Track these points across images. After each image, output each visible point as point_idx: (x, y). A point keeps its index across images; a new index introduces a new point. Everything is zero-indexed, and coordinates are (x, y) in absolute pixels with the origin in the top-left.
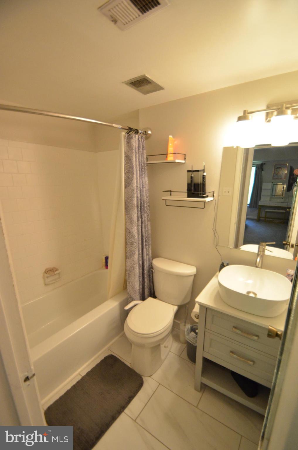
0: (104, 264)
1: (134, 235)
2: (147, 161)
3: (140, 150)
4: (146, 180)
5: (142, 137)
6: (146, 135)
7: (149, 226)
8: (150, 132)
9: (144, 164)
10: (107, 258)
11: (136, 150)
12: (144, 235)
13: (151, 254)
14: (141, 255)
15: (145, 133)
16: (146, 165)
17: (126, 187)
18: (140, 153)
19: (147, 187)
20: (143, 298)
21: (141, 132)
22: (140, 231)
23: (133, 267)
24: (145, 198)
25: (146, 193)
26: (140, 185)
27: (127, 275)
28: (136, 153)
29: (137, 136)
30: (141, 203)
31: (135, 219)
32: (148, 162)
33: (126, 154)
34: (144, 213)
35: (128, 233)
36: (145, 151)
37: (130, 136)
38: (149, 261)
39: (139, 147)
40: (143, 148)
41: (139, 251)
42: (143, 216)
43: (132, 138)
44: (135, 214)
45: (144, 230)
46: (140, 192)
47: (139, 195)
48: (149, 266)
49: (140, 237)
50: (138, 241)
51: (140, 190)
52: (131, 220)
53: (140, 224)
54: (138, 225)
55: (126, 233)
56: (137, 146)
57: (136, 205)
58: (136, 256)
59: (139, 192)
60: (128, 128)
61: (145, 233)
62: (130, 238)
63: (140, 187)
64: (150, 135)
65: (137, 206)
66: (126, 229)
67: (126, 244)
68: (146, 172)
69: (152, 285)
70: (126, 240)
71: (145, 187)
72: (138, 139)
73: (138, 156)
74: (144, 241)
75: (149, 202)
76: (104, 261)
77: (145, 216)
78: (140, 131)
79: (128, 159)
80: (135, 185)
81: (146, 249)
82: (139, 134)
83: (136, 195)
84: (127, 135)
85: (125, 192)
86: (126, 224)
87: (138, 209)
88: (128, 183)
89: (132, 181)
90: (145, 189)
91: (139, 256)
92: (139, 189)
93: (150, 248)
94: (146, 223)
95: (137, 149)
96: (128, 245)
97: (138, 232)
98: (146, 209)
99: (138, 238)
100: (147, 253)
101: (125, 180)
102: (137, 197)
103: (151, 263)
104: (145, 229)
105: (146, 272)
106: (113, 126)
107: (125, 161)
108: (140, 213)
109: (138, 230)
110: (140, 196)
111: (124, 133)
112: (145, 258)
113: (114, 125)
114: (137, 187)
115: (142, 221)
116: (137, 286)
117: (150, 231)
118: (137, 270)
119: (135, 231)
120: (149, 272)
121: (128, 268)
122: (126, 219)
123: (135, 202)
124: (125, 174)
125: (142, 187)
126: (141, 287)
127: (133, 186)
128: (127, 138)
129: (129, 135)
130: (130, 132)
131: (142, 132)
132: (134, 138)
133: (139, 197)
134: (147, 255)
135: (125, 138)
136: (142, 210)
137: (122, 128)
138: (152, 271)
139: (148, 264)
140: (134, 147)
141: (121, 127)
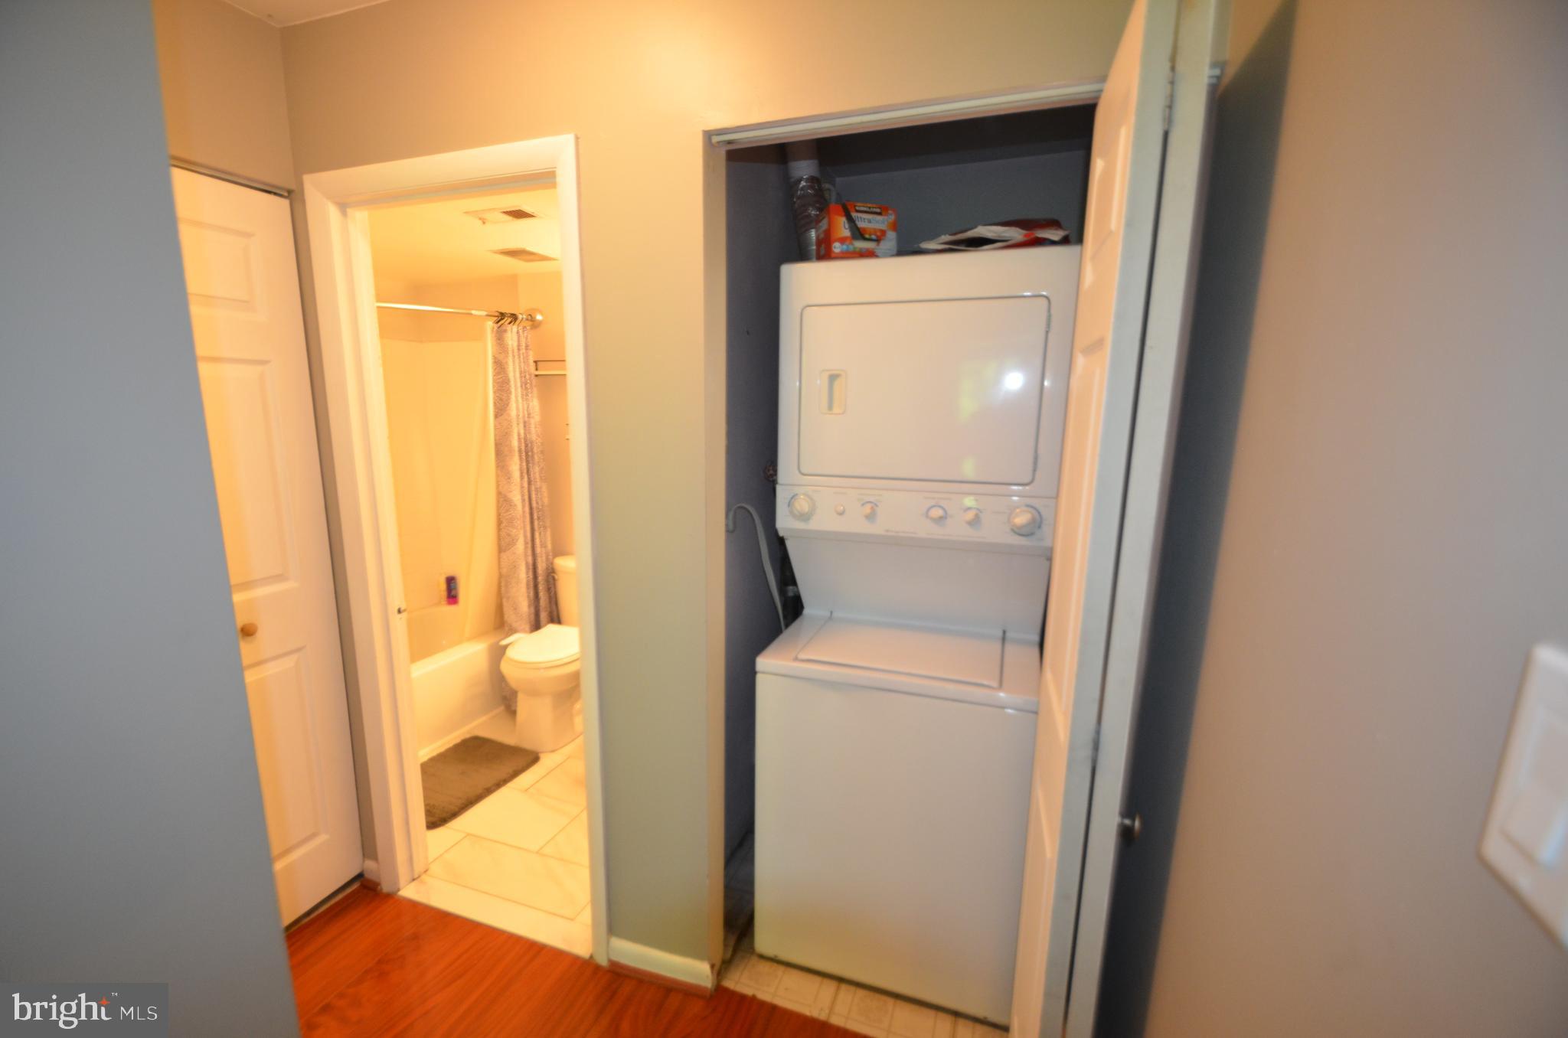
0: (444, 594)
1: (515, 505)
2: (537, 369)
3: (521, 352)
4: (535, 404)
5: (524, 327)
6: (532, 321)
7: (544, 489)
8: (539, 317)
9: (530, 375)
10: (451, 581)
11: (513, 352)
12: (534, 505)
13: (549, 546)
14: (530, 545)
15: (531, 318)
16: (533, 376)
17: (496, 416)
18: (522, 357)
19: (536, 418)
20: (536, 626)
21: (523, 318)
22: (526, 497)
23: (514, 567)
24: (534, 437)
25: (536, 427)
26: (523, 412)
27: (503, 584)
28: (514, 356)
29: (515, 328)
30: (526, 446)
31: (516, 474)
32: (537, 373)
33: (495, 358)
34: (533, 464)
35: (503, 501)
36: (531, 353)
37: (503, 328)
38: (547, 559)
39: (519, 346)
40: (527, 347)
41: (525, 536)
42: (531, 469)
43: (505, 331)
44: (515, 466)
45: (534, 496)
46: (525, 426)
47: (522, 432)
48: (547, 569)
49: (527, 509)
50: (524, 516)
51: (525, 422)
52: (508, 477)
53: (526, 485)
54: (522, 487)
55: (498, 501)
56: (515, 344)
57: (516, 449)
58: (520, 546)
59: (522, 425)
60: (497, 314)
61: (537, 503)
62: (507, 511)
63: (524, 416)
64: (540, 323)
65: (520, 451)
66: (499, 494)
67: (499, 523)
68: (535, 389)
69: (554, 607)
70: (499, 515)
71: (533, 417)
72: (518, 332)
73: (517, 361)
74: (535, 517)
75: (542, 444)
76: (443, 586)
77: (536, 471)
78: (520, 317)
79: (500, 366)
80: (513, 413)
81: (540, 534)
82: (517, 322)
83: (516, 431)
84: (496, 326)
85: (495, 426)
86: (498, 486)
87: (520, 456)
88: (501, 409)
89: (508, 405)
90: (532, 421)
91: (526, 548)
92: (521, 421)
93: (549, 533)
94: (538, 483)
95: (516, 350)
96: (503, 525)
97: (523, 500)
98: (536, 457)
99: (524, 512)
100: (541, 541)
101: (495, 403)
102: (519, 435)
103: (552, 563)
104: (537, 494)
105: (540, 578)
106: (471, 314)
107: (495, 369)
108: (524, 464)
109: (523, 496)
110: (525, 434)
111: (490, 324)
112: (538, 550)
113: (473, 312)
114: (518, 416)
115: (529, 478)
116: (524, 605)
117: (546, 501)
118: (523, 574)
119: (516, 497)
120: (547, 581)
121: (504, 571)
122: (497, 476)
123: (515, 443)
124: (495, 392)
125: (529, 417)
126: (532, 610)
127: (509, 415)
128: (497, 332)
129: (501, 326)
130: (502, 319)
131: (525, 317)
132: (509, 332)
133: (522, 435)
134: (543, 545)
135: (493, 331)
136: (530, 459)
137: (487, 315)
138: (554, 579)
139: (544, 565)
140: (510, 347)
141: (484, 313)
